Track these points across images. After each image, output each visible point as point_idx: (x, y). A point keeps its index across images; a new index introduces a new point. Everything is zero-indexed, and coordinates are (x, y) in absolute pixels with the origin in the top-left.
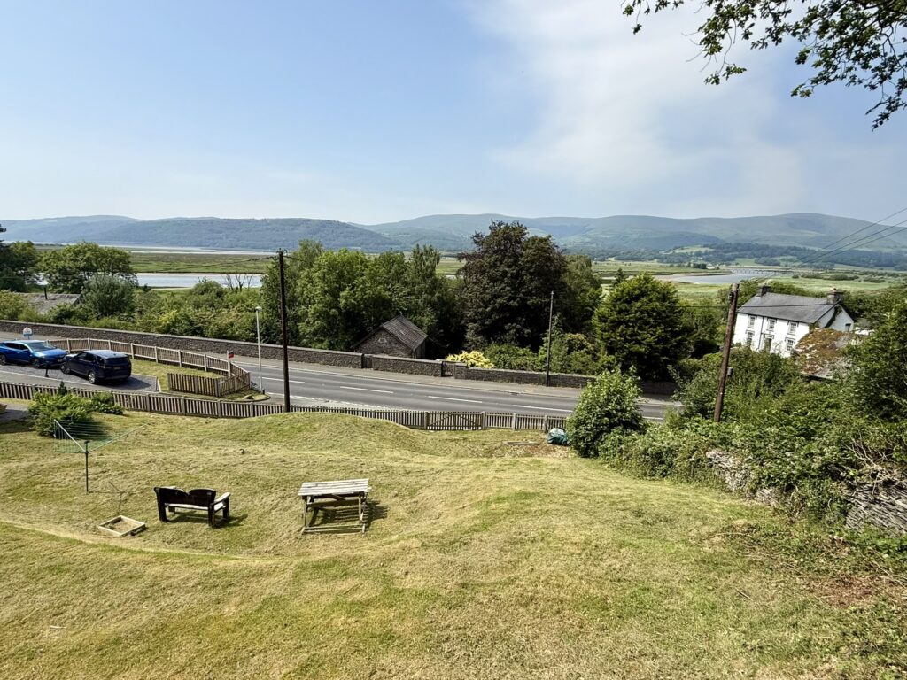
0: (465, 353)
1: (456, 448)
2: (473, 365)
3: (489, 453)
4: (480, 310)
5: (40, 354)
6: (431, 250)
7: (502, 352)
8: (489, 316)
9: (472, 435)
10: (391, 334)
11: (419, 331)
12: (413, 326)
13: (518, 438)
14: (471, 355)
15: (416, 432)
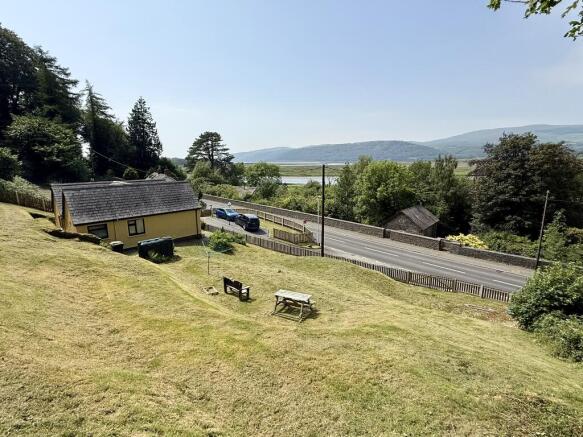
0: (462, 235)
1: (424, 300)
2: (467, 245)
3: (449, 309)
4: (483, 203)
5: (229, 214)
6: (451, 158)
7: (498, 238)
8: (491, 208)
9: (442, 293)
10: (407, 217)
11: (433, 216)
12: (428, 213)
13: (480, 304)
14: (467, 237)
15: (398, 283)
